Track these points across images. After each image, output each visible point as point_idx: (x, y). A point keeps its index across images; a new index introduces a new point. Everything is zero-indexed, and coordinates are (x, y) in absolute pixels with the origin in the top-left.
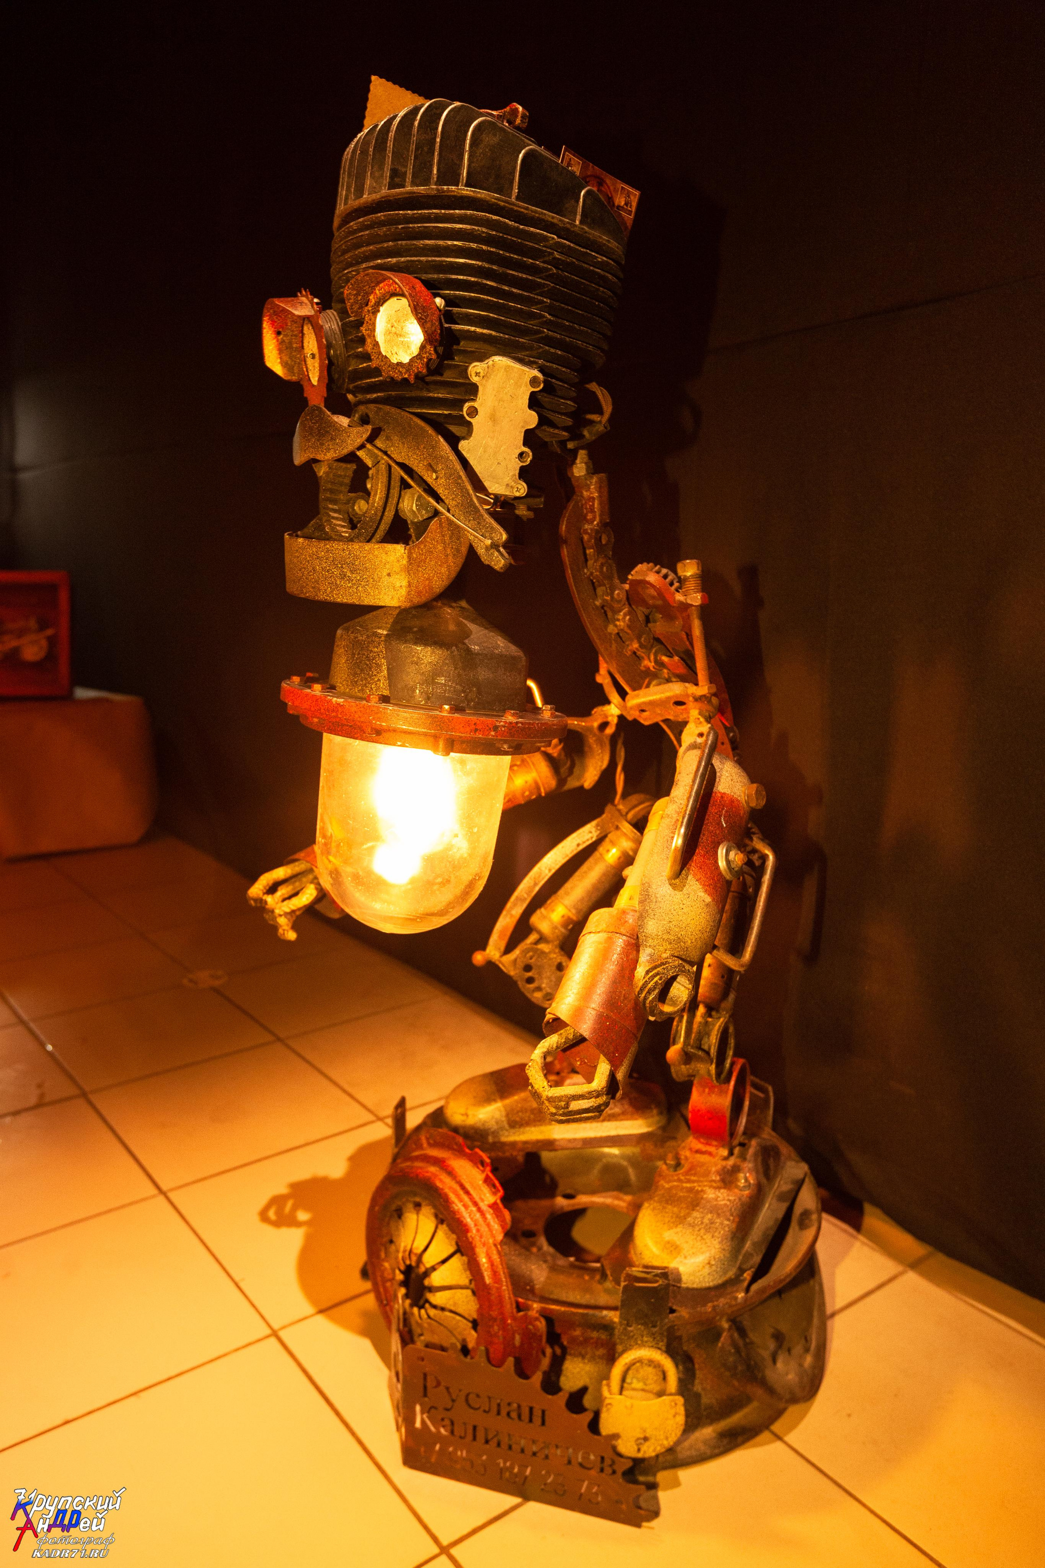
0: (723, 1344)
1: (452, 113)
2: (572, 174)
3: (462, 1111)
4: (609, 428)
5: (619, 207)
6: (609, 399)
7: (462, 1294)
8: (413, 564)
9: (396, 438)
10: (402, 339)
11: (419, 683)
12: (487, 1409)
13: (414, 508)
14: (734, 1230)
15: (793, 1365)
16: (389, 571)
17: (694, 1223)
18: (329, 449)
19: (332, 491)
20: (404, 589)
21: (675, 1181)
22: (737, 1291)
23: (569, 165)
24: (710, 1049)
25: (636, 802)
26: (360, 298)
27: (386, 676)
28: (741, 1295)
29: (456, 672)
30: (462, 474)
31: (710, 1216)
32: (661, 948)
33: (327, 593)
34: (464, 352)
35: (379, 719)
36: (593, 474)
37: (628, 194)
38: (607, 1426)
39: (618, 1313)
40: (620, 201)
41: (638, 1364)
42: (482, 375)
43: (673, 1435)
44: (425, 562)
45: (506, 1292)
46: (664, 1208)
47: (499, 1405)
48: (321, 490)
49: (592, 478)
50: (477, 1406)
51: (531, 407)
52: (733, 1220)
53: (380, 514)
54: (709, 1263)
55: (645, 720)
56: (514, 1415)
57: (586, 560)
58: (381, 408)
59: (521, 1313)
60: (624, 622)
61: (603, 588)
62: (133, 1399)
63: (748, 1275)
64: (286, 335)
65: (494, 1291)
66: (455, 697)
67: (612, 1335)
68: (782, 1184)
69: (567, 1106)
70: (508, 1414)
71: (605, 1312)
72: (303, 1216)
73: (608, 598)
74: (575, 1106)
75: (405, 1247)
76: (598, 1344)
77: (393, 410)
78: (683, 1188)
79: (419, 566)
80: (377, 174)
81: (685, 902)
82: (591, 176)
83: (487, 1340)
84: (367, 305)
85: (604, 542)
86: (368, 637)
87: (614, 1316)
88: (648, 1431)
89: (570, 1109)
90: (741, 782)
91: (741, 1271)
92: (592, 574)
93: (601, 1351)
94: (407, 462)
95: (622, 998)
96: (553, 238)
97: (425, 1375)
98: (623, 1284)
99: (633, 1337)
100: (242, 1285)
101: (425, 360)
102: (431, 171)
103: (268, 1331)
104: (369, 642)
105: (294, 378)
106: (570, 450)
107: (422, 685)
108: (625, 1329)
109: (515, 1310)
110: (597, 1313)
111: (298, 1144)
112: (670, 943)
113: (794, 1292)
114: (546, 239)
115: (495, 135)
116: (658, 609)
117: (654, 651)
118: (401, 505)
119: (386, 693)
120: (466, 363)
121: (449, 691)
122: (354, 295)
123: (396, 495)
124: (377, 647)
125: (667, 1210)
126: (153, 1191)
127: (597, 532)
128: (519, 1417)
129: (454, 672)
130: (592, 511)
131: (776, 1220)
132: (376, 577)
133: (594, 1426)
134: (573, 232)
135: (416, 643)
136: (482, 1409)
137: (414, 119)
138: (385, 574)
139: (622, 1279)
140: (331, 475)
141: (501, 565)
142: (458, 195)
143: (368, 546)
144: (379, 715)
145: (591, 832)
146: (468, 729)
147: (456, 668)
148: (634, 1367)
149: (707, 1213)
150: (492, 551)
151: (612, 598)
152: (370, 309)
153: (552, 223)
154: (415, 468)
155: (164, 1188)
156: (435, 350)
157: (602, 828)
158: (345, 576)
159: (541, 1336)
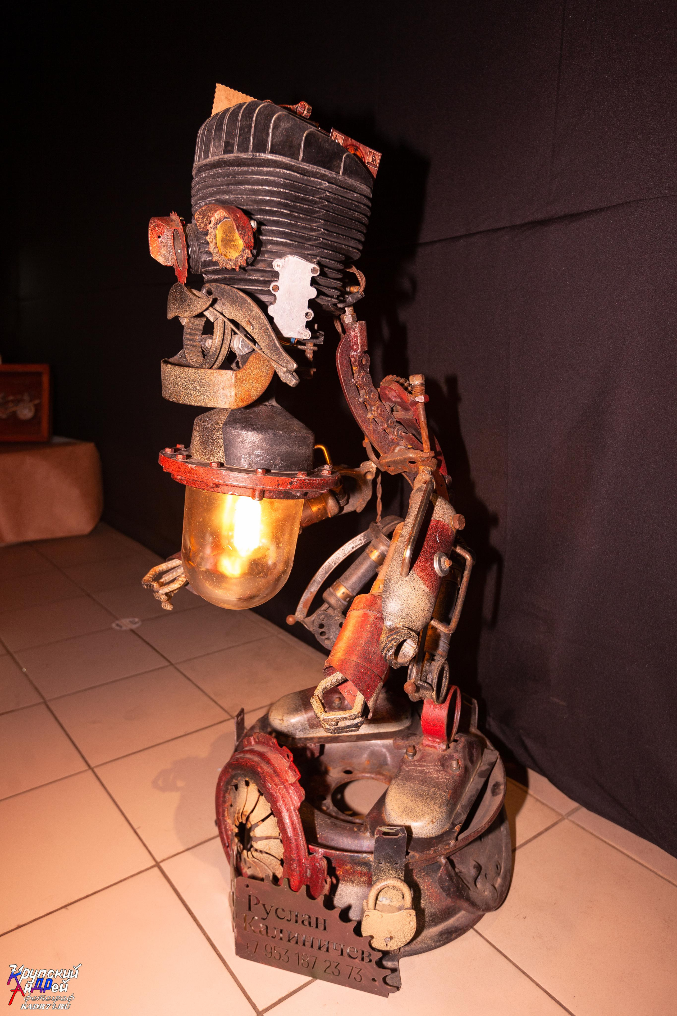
0: (441, 874)
1: (262, 109)
2: (338, 144)
3: (280, 717)
4: (364, 296)
5: (368, 163)
6: (364, 278)
7: (274, 842)
8: (239, 382)
9: (228, 304)
10: (233, 243)
11: (244, 454)
12: (289, 920)
13: (240, 347)
14: (449, 799)
15: (488, 886)
16: (223, 387)
17: (423, 794)
18: (187, 311)
19: (191, 334)
20: (233, 397)
21: (412, 766)
22: (450, 839)
23: (336, 138)
24: (432, 681)
25: (389, 521)
26: (205, 220)
27: (223, 450)
28: (452, 843)
29: (267, 447)
30: (269, 327)
31: (433, 789)
32: (397, 622)
33: (185, 400)
34: (270, 252)
35: (217, 478)
36: (357, 321)
37: (374, 155)
38: (366, 931)
39: (373, 855)
40: (369, 159)
41: (386, 889)
42: (281, 266)
43: (409, 935)
44: (246, 381)
45: (302, 842)
46: (405, 784)
47: (297, 916)
48: (184, 333)
49: (356, 324)
50: (284, 917)
51: (312, 285)
52: (448, 792)
53: (218, 351)
54: (432, 821)
55: (392, 472)
56: (306, 923)
57: (353, 374)
58: (219, 286)
59: (311, 856)
60: (377, 412)
61: (364, 390)
62: (63, 910)
63: (458, 828)
64: (164, 238)
65: (293, 841)
66: (266, 463)
67: (370, 868)
68: (482, 766)
69: (337, 723)
70: (303, 922)
71: (364, 855)
72: (180, 784)
73: (367, 397)
74: (341, 724)
75: (239, 810)
76: (361, 874)
77: (226, 287)
78: (417, 770)
79: (242, 383)
80: (217, 144)
81: (412, 592)
82: (349, 145)
83: (289, 872)
84: (210, 223)
85: (364, 363)
86: (212, 425)
87: (371, 857)
88: (393, 932)
89: (338, 726)
90: (449, 513)
91: (454, 825)
92: (356, 382)
93: (364, 879)
94: (235, 319)
95: (372, 654)
96: (325, 184)
97: (250, 896)
98: (376, 836)
99: (383, 870)
100: (138, 831)
101: (245, 258)
102: (249, 143)
103: (153, 863)
104: (213, 429)
105: (169, 264)
106: (340, 308)
107: (246, 455)
108: (378, 866)
109: (307, 854)
110: (360, 855)
111: (179, 735)
112: (403, 618)
113: (490, 836)
114: (321, 184)
115: (288, 122)
116: (398, 403)
117: (397, 428)
118: (232, 344)
119: (223, 461)
120: (272, 258)
121: (263, 459)
122: (201, 218)
123: (229, 339)
124: (218, 432)
125: (406, 785)
126: (85, 767)
127: (359, 357)
128: (310, 923)
129: (266, 447)
130: (356, 343)
131: (478, 790)
132: (215, 390)
133: (358, 930)
134: (338, 179)
135: (242, 430)
136: (286, 919)
137: (239, 112)
138: (220, 388)
139: (375, 833)
140: (190, 325)
141: (293, 383)
142: (266, 158)
143: (210, 371)
144: (217, 476)
145: (360, 540)
146: (274, 484)
147: (267, 445)
148: (384, 890)
149: (432, 787)
150: (287, 374)
151: (370, 397)
152: (212, 226)
153: (324, 174)
154: (240, 323)
155: (92, 766)
156: (251, 252)
157: (368, 537)
158: (196, 389)
159: (324, 870)
